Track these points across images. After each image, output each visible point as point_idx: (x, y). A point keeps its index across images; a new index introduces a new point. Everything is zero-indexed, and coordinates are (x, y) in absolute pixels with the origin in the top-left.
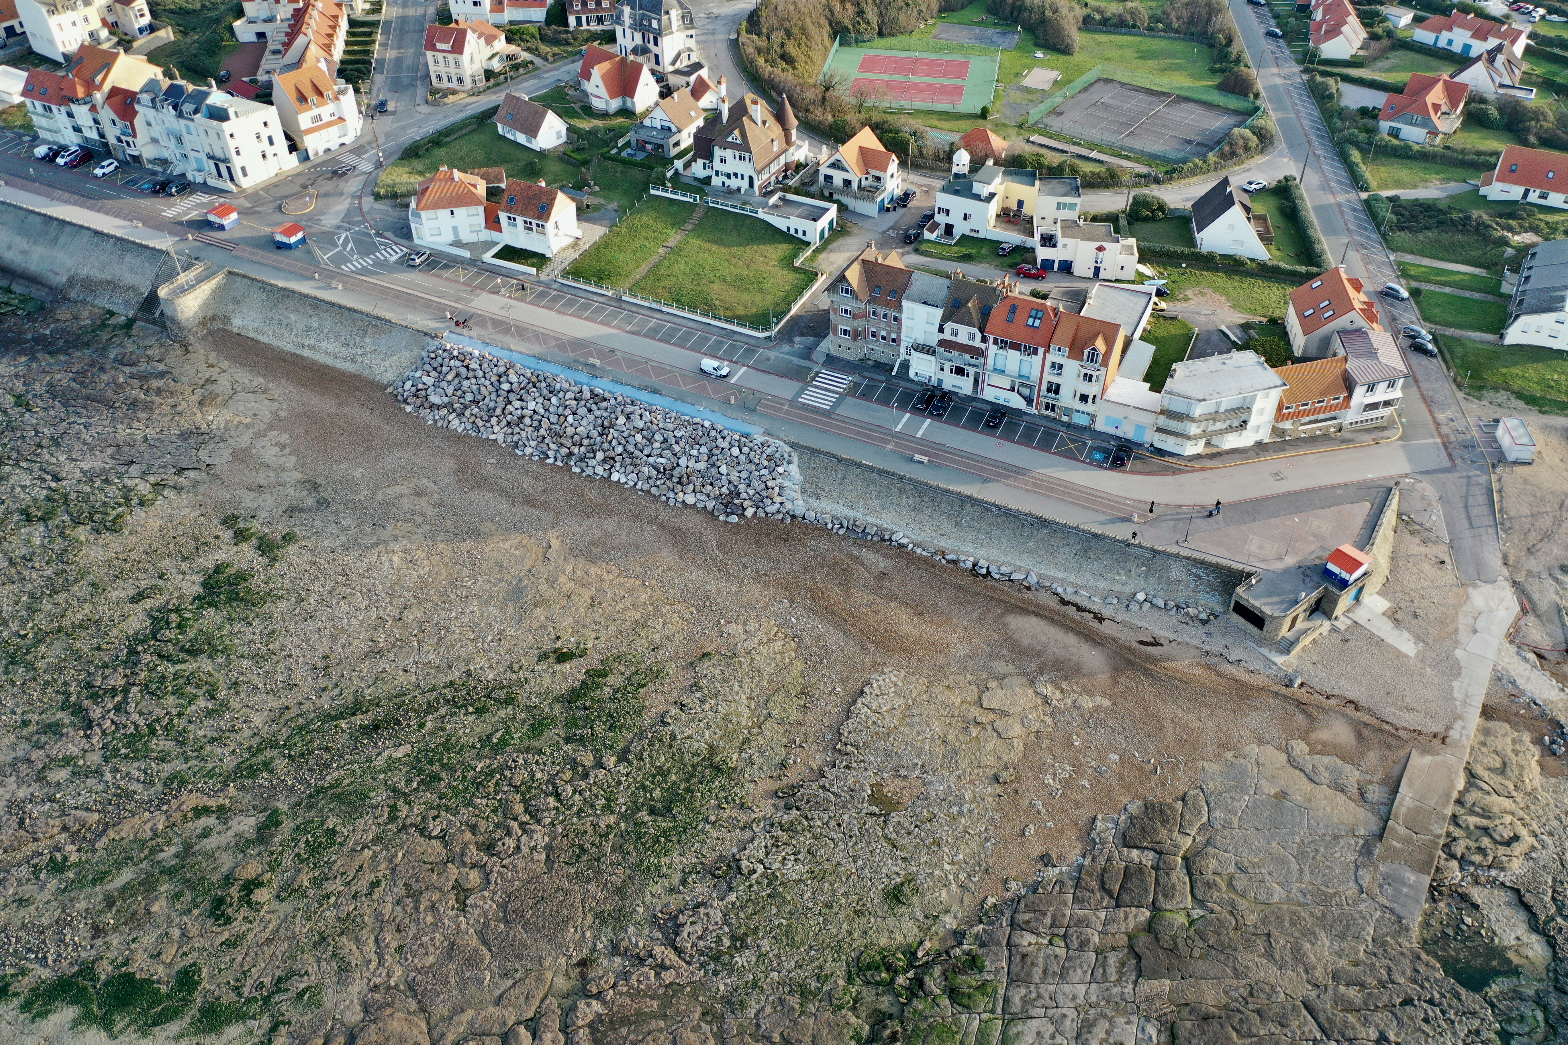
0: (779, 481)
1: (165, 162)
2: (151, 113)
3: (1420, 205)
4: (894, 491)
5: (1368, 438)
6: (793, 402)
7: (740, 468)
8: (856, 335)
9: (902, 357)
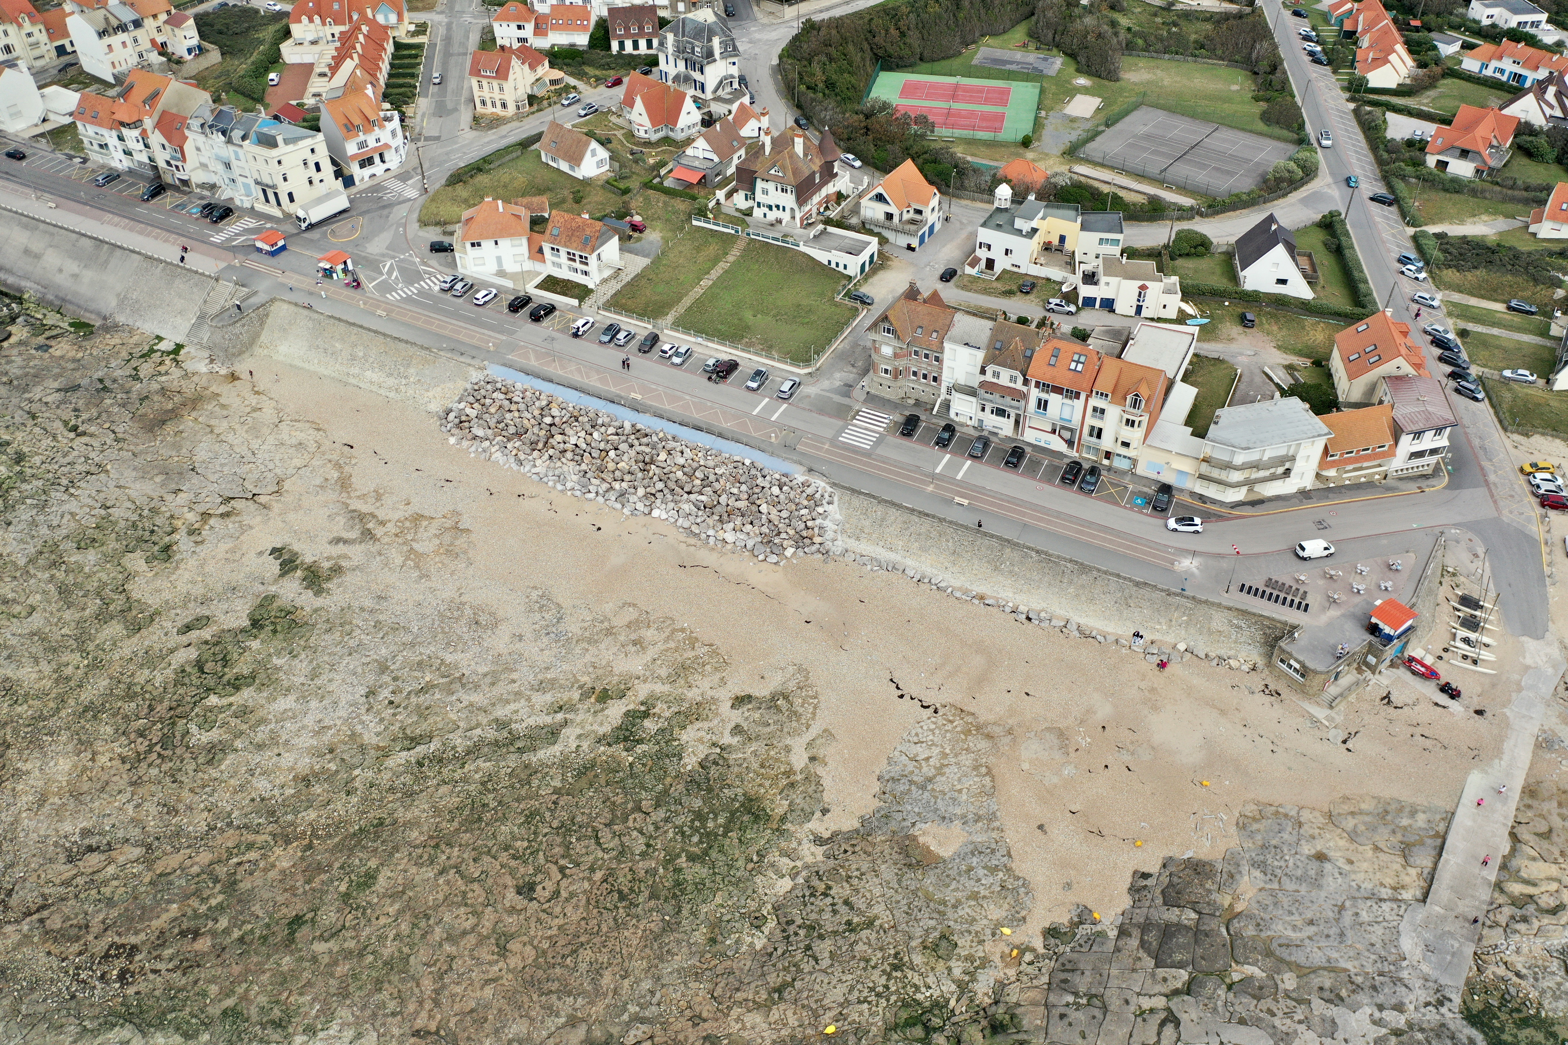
0: (818, 522)
1: (213, 187)
2: (201, 139)
3: (1468, 243)
4: (934, 534)
5: (1413, 487)
6: (834, 442)
7: (779, 507)
8: (897, 374)
9: (942, 397)
